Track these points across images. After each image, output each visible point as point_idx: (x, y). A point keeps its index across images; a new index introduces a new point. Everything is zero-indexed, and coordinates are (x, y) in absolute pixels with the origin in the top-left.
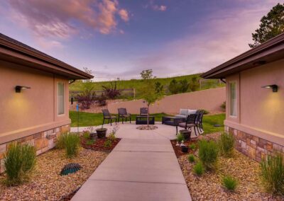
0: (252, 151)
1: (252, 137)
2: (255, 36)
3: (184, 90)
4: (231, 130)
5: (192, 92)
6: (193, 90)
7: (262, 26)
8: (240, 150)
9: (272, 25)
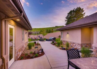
0: (65, 43)
1: (65, 41)
2: (66, 18)
3: (50, 32)
4: (62, 40)
5: (52, 33)
6: (52, 32)
7: (68, 15)
8: (63, 44)
9: (70, 15)
